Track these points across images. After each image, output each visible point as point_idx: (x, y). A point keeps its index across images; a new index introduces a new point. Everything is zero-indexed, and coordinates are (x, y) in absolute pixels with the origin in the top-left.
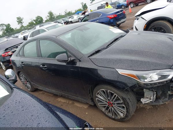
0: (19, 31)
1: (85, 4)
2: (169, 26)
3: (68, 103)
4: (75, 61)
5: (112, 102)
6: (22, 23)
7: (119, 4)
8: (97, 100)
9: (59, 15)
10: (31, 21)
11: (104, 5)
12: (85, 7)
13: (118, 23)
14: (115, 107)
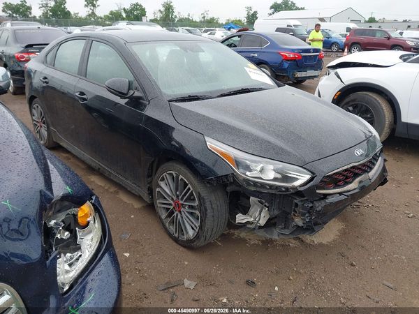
0: (80, 22)
1: (256, 12)
2: (385, 111)
3: (107, 190)
4: (141, 101)
5: (181, 202)
6: (94, 6)
7: (328, 38)
8: (159, 192)
9: (187, 17)
10: (117, 9)
11: (293, 28)
12: (252, 18)
13: (299, 74)
14: (183, 213)
